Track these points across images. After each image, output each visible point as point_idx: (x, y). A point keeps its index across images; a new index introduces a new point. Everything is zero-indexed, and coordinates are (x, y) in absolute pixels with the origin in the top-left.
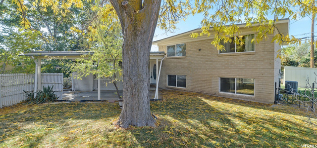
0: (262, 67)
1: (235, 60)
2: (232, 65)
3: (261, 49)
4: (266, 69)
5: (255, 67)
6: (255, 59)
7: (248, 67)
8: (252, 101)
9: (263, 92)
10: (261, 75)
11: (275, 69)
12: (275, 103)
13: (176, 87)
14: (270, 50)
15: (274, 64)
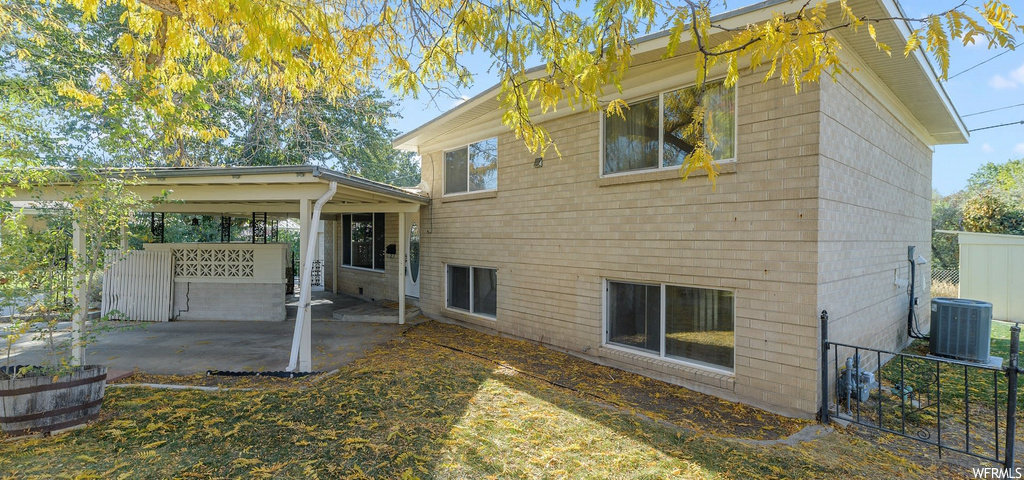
0: (763, 236)
1: (659, 202)
2: (648, 227)
3: (759, 147)
4: (782, 246)
5: (735, 236)
6: (734, 198)
7: (708, 235)
8: (721, 395)
9: (770, 357)
10: (760, 275)
11: (821, 247)
12: (824, 416)
13: (471, 314)
14: (802, 151)
15: (815, 220)
